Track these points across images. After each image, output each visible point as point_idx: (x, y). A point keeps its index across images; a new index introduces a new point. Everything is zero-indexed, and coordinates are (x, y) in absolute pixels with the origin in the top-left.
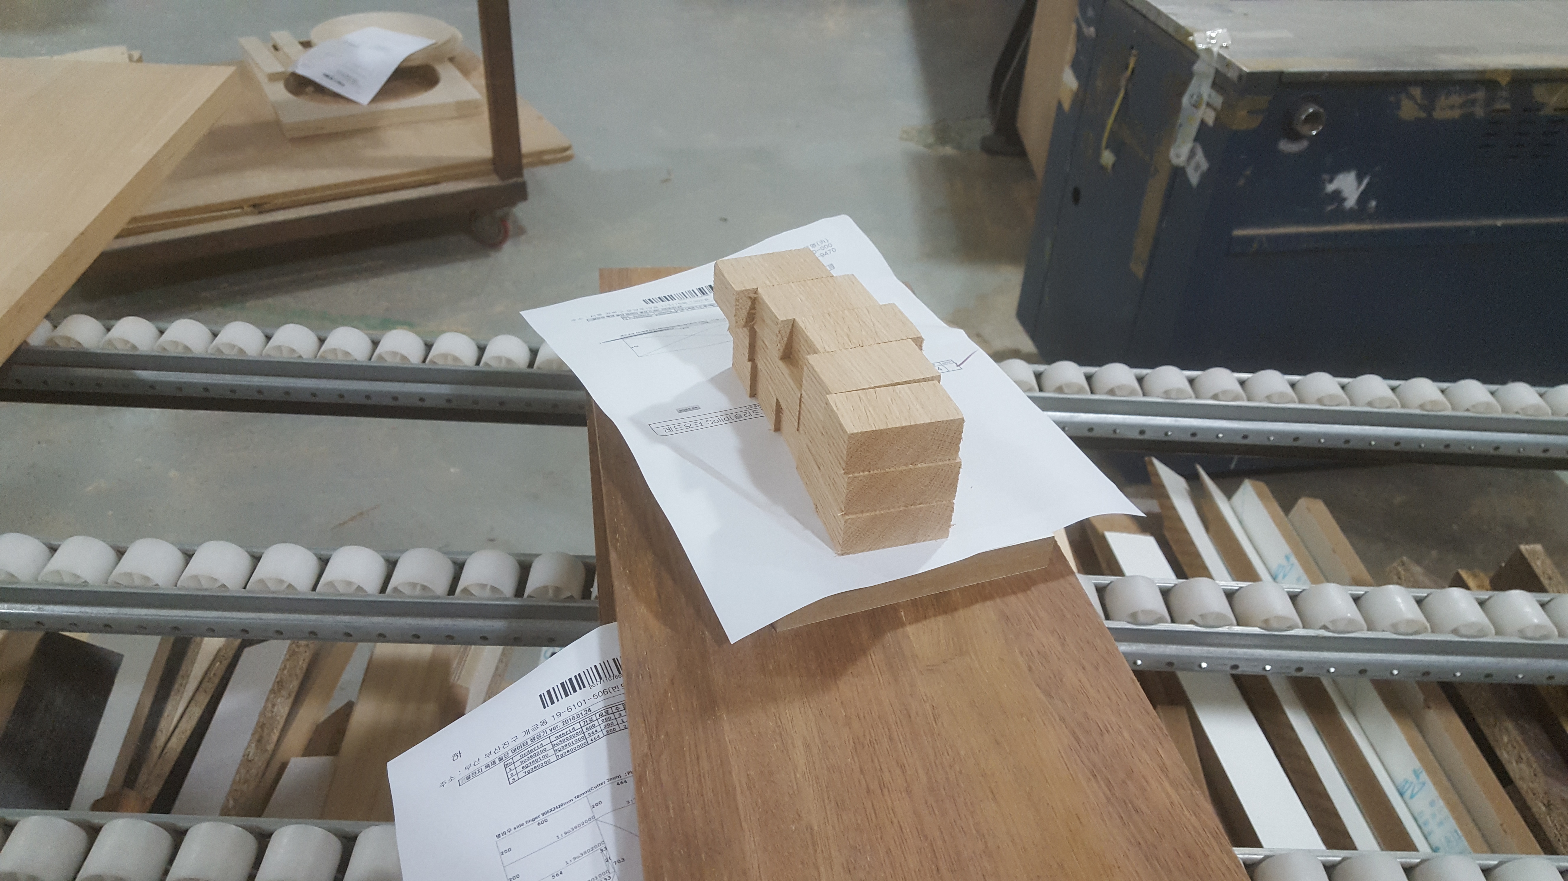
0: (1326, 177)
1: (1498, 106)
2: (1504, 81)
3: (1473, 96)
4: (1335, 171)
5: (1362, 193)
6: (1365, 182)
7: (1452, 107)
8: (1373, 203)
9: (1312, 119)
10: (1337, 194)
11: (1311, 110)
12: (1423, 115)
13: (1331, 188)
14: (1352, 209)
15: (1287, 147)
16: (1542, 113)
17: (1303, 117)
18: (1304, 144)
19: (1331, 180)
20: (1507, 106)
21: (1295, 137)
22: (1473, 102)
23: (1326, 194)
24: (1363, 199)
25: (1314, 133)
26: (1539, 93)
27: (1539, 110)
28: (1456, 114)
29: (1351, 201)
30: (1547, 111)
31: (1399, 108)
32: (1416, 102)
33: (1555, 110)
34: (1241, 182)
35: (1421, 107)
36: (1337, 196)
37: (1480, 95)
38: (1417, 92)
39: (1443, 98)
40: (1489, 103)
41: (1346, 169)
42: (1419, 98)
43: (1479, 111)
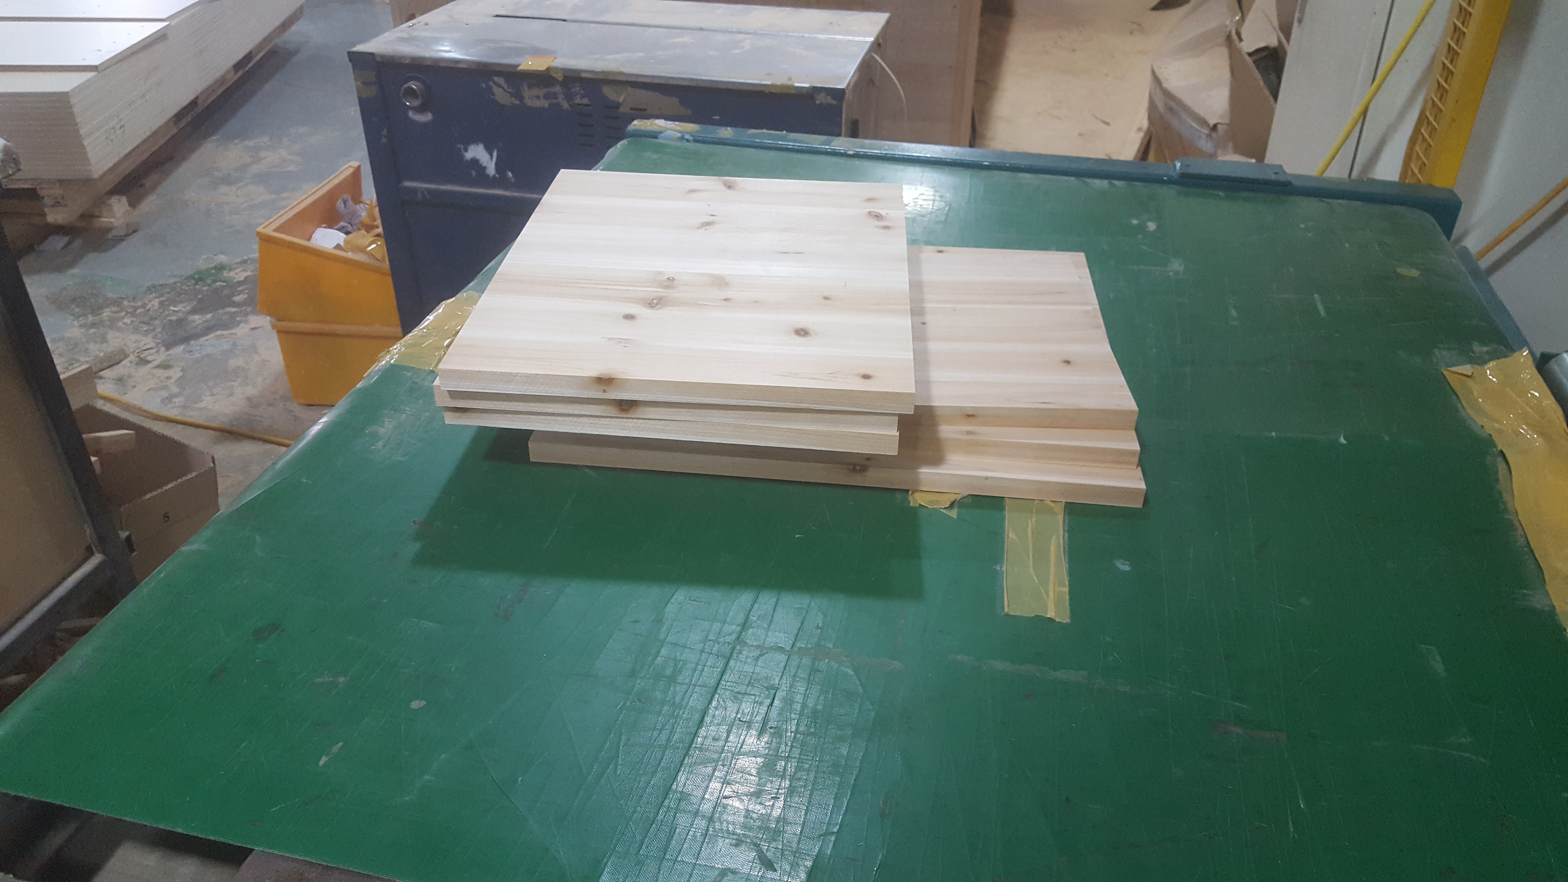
0: (462, 146)
1: (578, 101)
4: (467, 142)
5: (496, 164)
6: (495, 154)
7: (538, 97)
8: (510, 174)
9: (408, 93)
10: (476, 162)
11: (406, 86)
12: (517, 102)
13: (469, 156)
14: (495, 176)
15: (415, 117)
16: (621, 110)
18: (429, 116)
19: (466, 150)
20: (586, 101)
22: (555, 96)
23: (467, 161)
24: (499, 169)
25: (415, 104)
26: (609, 92)
27: (618, 108)
28: (545, 104)
29: (491, 170)
30: (625, 109)
31: (493, 94)
32: (505, 90)
33: (631, 109)
35: (512, 95)
36: (477, 164)
40: (569, 97)
41: (475, 141)
42: (506, 87)
43: (565, 105)
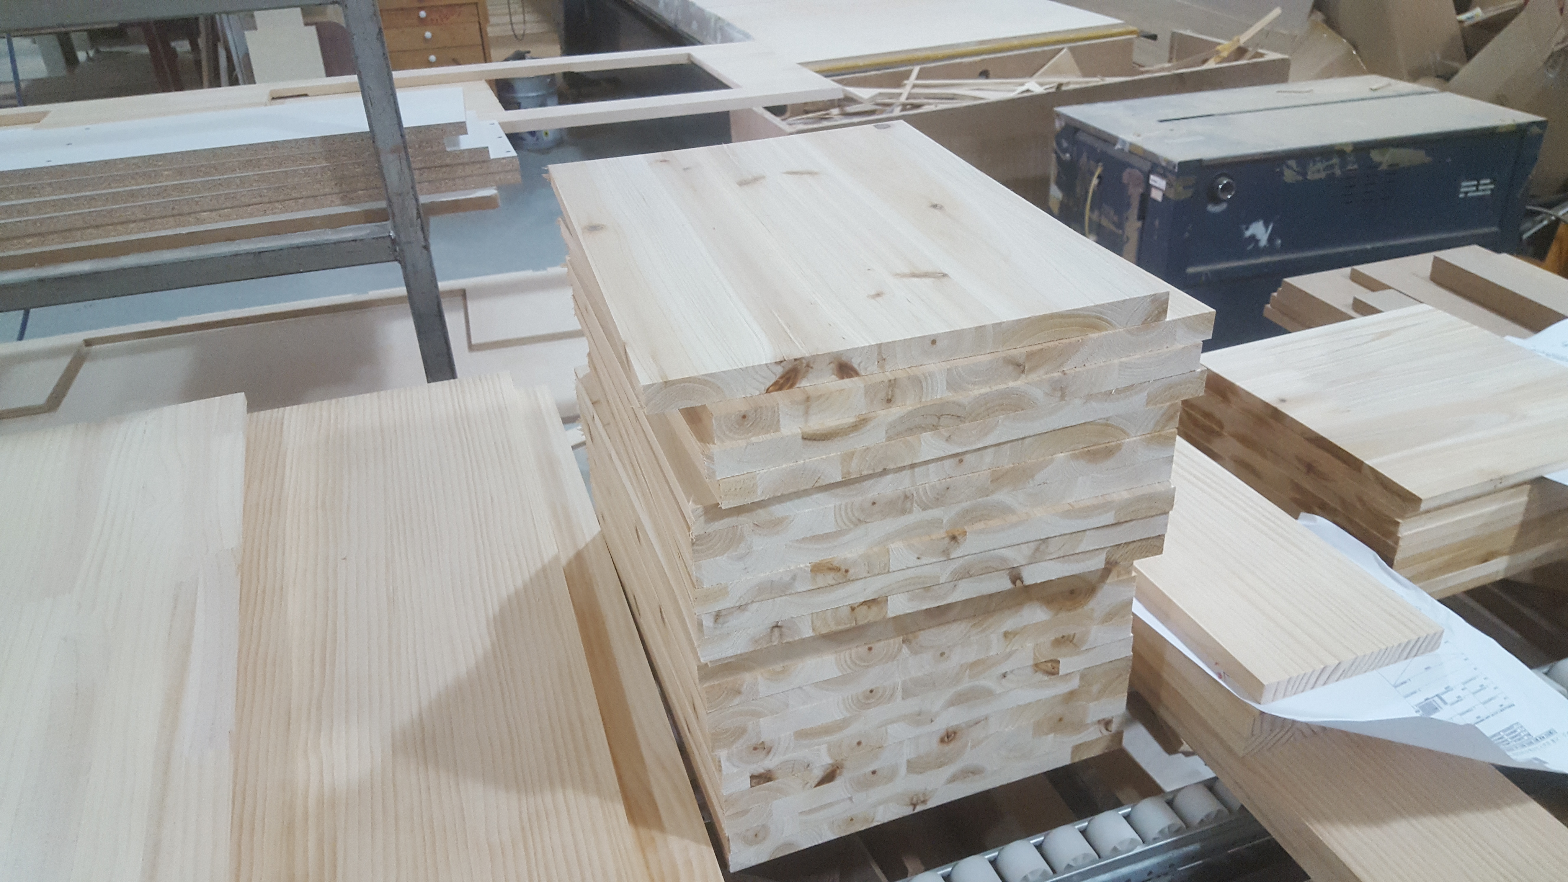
0: (1244, 227)
1: (1350, 167)
2: (1349, 149)
3: (1330, 163)
4: (1249, 222)
5: (1270, 235)
6: (1270, 227)
7: (1319, 171)
8: (1279, 242)
9: (1226, 188)
10: (1253, 238)
11: (1225, 182)
12: (1300, 178)
13: (1248, 233)
14: (1265, 246)
15: (1213, 209)
16: (1381, 168)
17: (1220, 187)
18: (1224, 206)
19: (1247, 229)
20: (1355, 166)
21: (1217, 201)
22: (1332, 167)
23: (1246, 238)
24: (1271, 239)
25: (1229, 197)
26: (1375, 156)
27: (1377, 167)
28: (1323, 175)
29: (1263, 242)
30: (1384, 167)
31: (1283, 175)
32: (1295, 171)
33: (1390, 166)
34: (1187, 235)
35: (1298, 173)
36: (1253, 239)
37: (1335, 160)
38: (1292, 163)
39: (1311, 165)
40: (1343, 166)
41: (1256, 220)
42: (1295, 168)
43: (1338, 172)
